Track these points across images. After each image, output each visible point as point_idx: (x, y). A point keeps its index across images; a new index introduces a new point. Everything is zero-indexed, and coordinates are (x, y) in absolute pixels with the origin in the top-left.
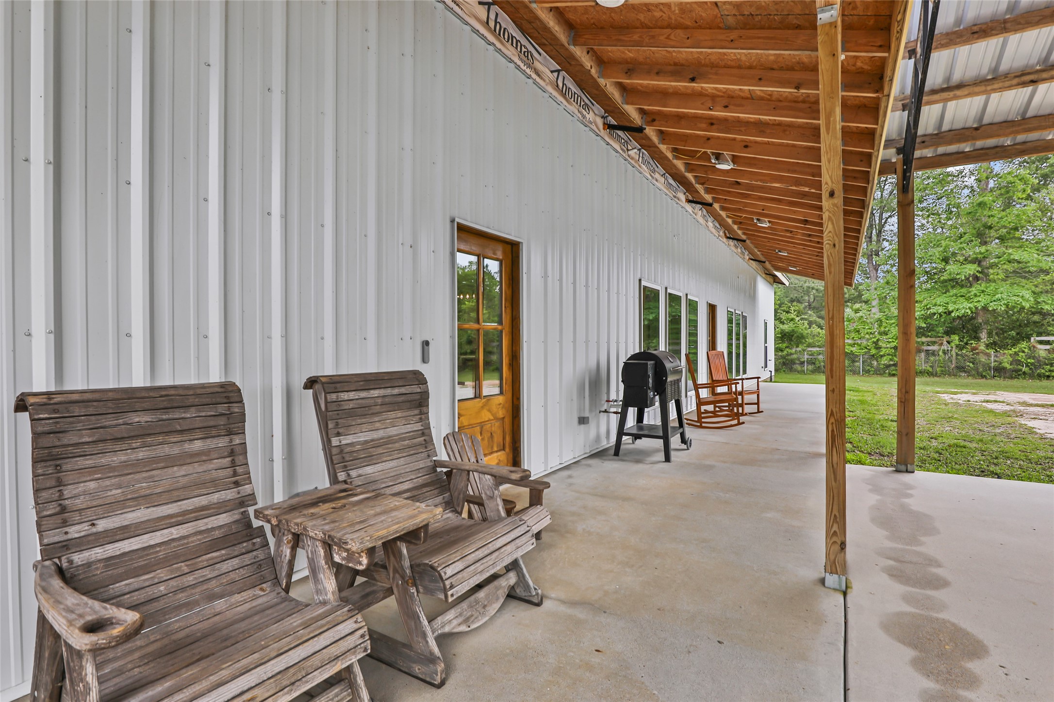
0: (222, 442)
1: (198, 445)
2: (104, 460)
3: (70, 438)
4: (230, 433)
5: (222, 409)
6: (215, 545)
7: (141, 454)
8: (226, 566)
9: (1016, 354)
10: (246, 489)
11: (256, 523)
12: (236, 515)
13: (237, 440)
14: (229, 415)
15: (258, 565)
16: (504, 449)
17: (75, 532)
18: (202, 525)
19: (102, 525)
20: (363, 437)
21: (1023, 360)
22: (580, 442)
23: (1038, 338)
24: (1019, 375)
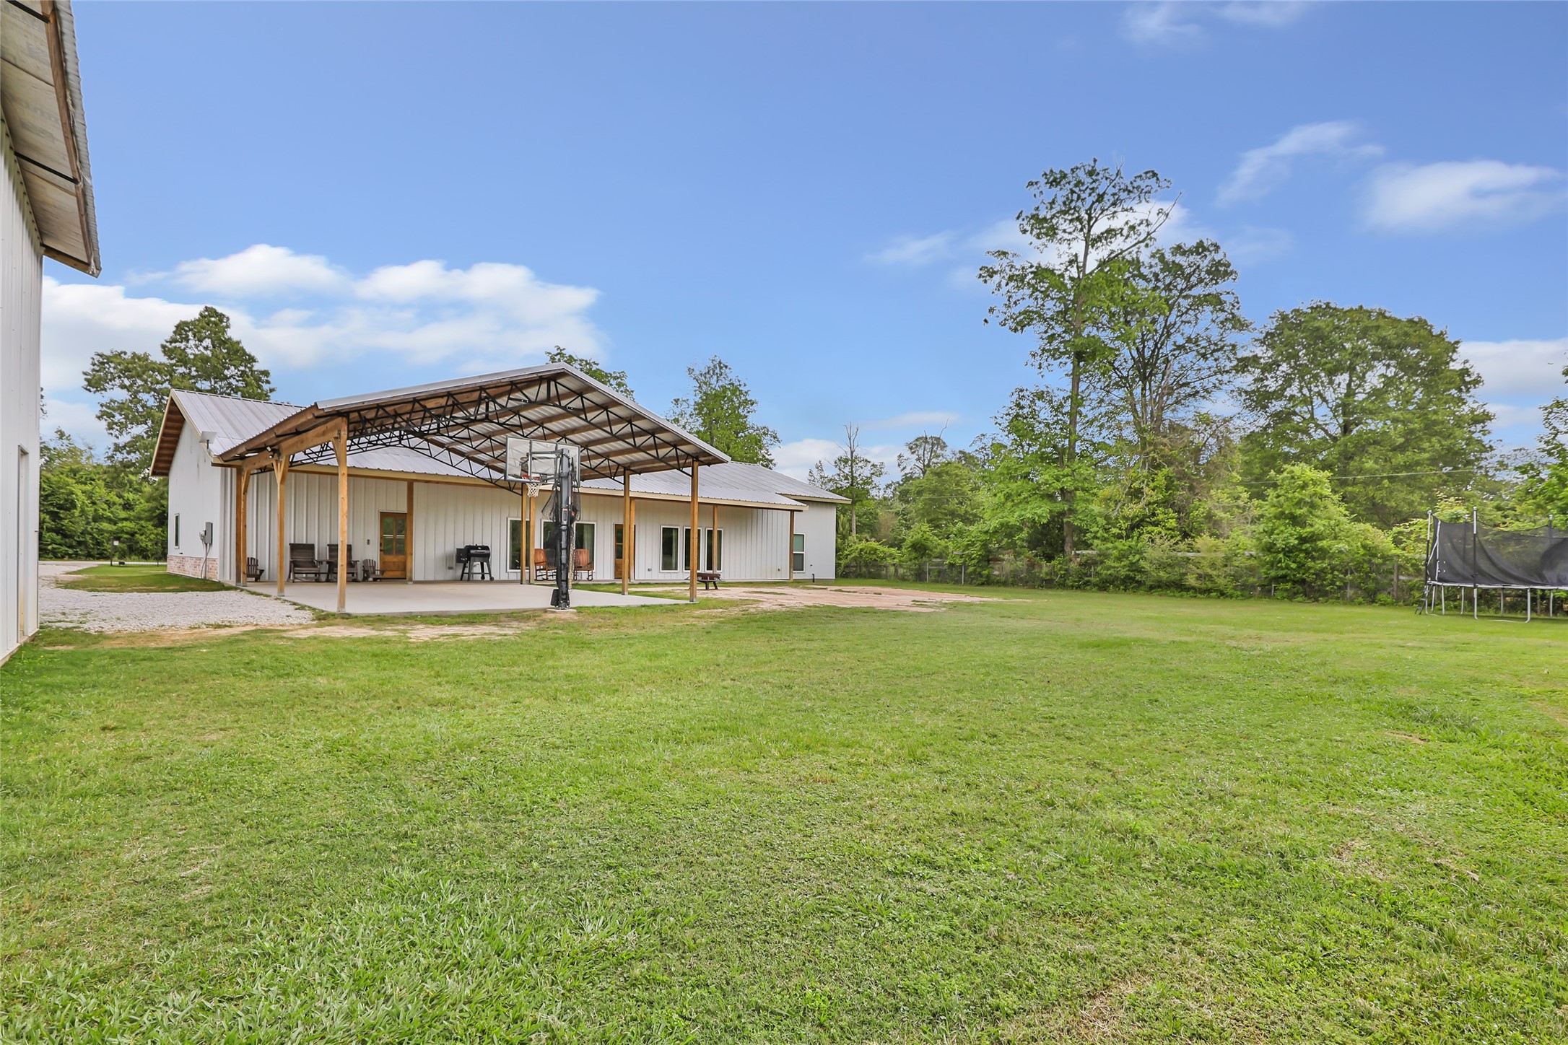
0: (311, 551)
1: (308, 551)
2: (296, 551)
7: (301, 551)
8: (309, 564)
10: (314, 557)
12: (312, 560)
13: (313, 551)
14: (312, 548)
15: (314, 565)
16: (401, 570)
17: (294, 557)
18: (307, 560)
19: (296, 557)
22: (450, 575)
23: (1077, 552)
24: (1055, 585)
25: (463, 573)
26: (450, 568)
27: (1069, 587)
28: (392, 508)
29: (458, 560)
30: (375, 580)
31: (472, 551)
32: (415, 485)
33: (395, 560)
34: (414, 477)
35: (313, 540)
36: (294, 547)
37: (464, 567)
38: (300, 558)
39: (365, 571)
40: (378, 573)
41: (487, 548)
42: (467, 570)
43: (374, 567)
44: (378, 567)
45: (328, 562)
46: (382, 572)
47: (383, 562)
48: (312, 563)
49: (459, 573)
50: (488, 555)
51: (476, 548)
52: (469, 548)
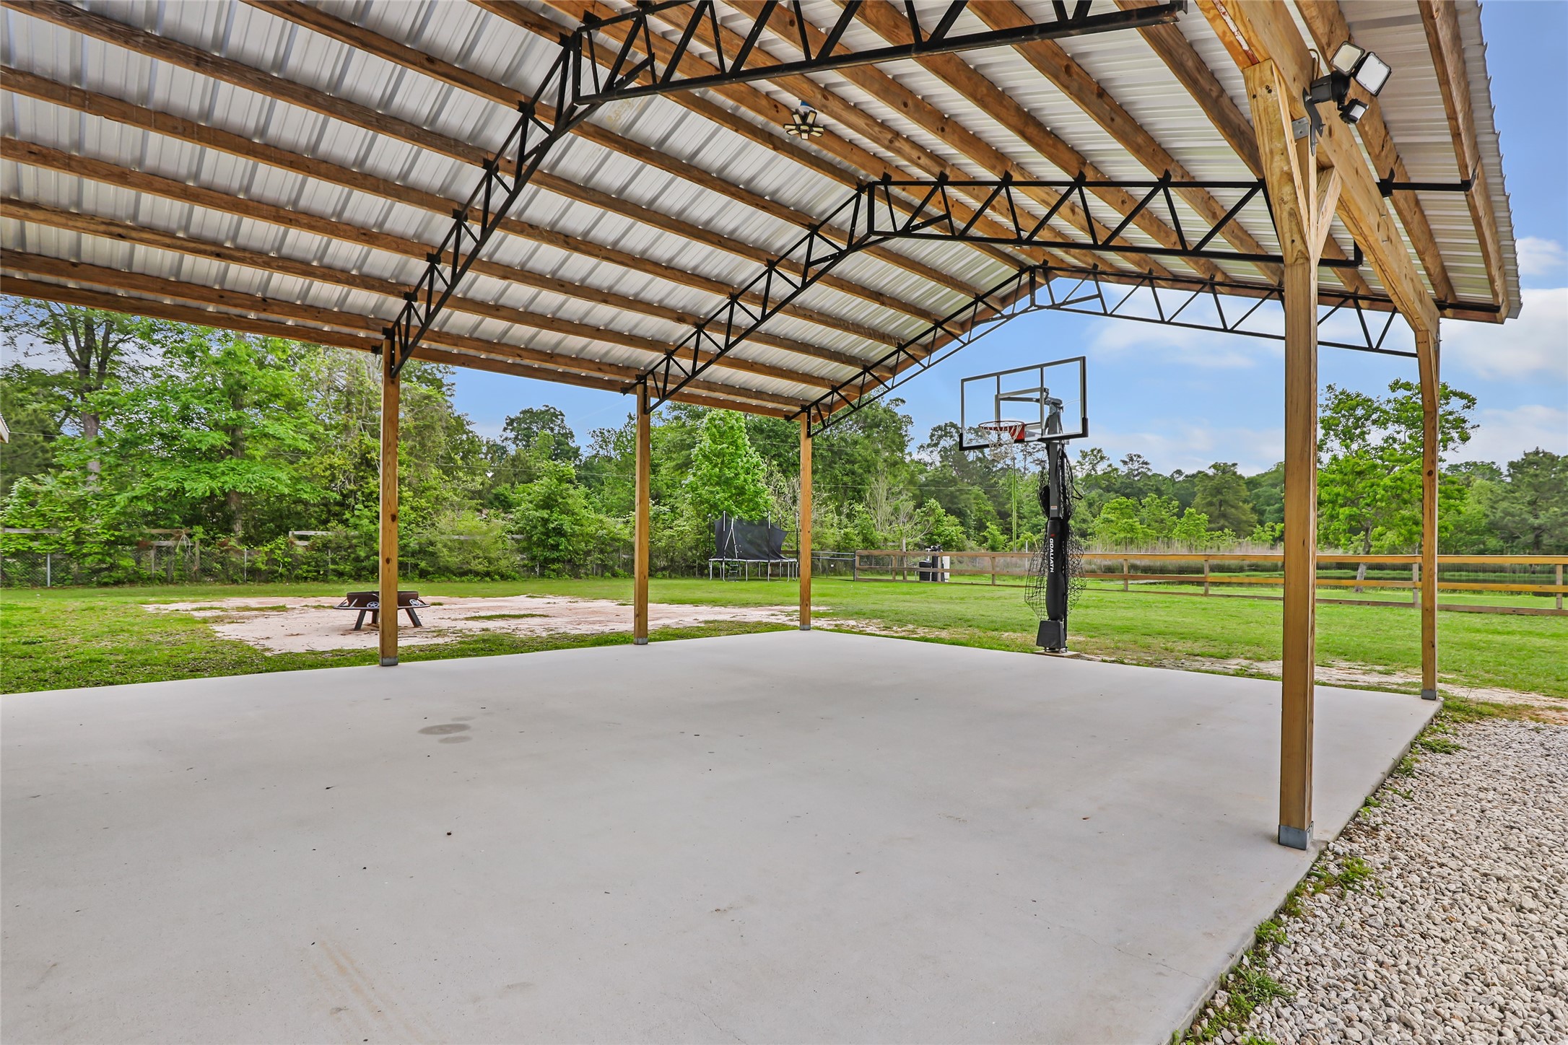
9: (272, 551)
21: (279, 559)
23: (296, 533)
24: (276, 577)
27: (298, 579)
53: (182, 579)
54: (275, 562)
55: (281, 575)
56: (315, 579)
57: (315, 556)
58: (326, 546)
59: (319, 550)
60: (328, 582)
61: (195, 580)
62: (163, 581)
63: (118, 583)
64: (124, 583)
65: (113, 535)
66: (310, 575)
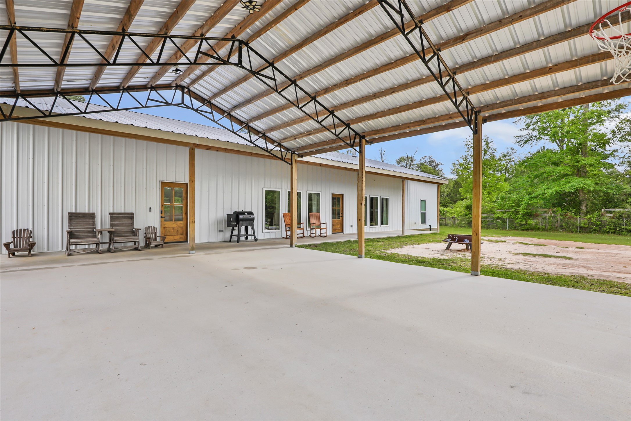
0: (92, 220)
1: (88, 220)
2: (76, 220)
3: (72, 217)
4: (93, 219)
5: (92, 216)
6: (88, 232)
7: (80, 220)
8: (89, 235)
9: (590, 218)
10: (95, 226)
11: (95, 231)
12: (92, 229)
13: (94, 220)
14: (93, 217)
15: (94, 235)
16: (183, 235)
17: (72, 227)
18: (87, 229)
19: (75, 227)
20: (117, 222)
21: (594, 222)
22: (220, 237)
23: (606, 210)
24: (592, 231)
25: (232, 235)
26: (221, 231)
27: (604, 232)
28: (171, 179)
29: (229, 225)
30: (156, 246)
31: (241, 217)
32: (197, 151)
33: (174, 225)
34: (196, 142)
35: (96, 209)
36: (73, 217)
37: (233, 230)
38: (79, 228)
39: (147, 239)
40: (159, 239)
41: (251, 213)
42: (235, 233)
43: (155, 233)
44: (159, 233)
45: (109, 232)
46: (163, 238)
47: (164, 228)
48: (93, 233)
49: (228, 235)
50: (253, 220)
51: (243, 213)
52: (237, 214)
53: (551, 230)
54: (593, 224)
55: (595, 230)
56: (614, 233)
57: (614, 221)
58: (621, 217)
59: (617, 218)
60: (621, 235)
61: (557, 230)
62: (544, 230)
63: (527, 230)
64: (529, 230)
65: (524, 212)
66: (611, 231)
